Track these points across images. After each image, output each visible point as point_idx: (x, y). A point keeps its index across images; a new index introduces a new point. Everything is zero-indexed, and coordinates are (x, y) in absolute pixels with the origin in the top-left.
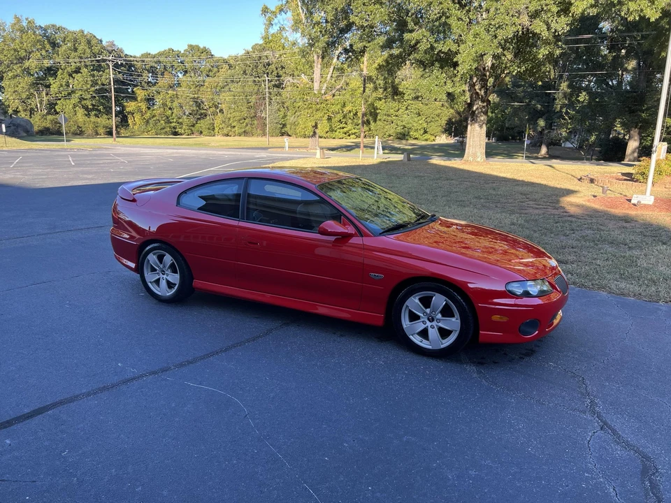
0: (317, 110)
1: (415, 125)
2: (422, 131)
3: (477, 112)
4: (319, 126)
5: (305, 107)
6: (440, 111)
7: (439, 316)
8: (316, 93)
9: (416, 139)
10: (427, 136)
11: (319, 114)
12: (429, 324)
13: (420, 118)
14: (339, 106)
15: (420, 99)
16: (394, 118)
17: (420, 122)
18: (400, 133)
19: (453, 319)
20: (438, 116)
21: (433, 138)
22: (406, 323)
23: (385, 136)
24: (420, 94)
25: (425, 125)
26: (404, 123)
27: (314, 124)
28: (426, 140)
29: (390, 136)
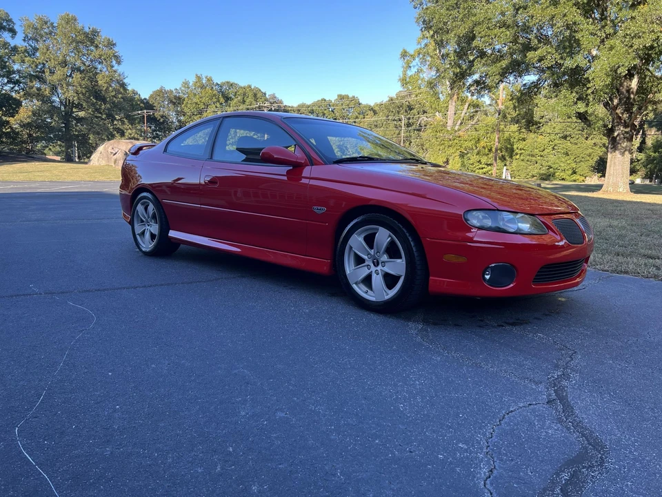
0: (449, 146)
1: (562, 165)
2: (570, 172)
3: (618, 138)
4: (450, 162)
5: (438, 143)
6: (591, 151)
7: (385, 257)
8: (449, 129)
9: (563, 179)
10: (575, 177)
11: (452, 150)
12: (373, 268)
13: (568, 157)
14: (473, 142)
15: (568, 139)
16: (539, 158)
17: (568, 162)
18: (545, 174)
19: (399, 261)
20: (589, 156)
21: (583, 178)
22: (349, 267)
23: (528, 177)
24: (568, 133)
25: (574, 165)
26: (549, 164)
27: (445, 160)
28: (575, 181)
29: (533, 176)
